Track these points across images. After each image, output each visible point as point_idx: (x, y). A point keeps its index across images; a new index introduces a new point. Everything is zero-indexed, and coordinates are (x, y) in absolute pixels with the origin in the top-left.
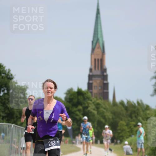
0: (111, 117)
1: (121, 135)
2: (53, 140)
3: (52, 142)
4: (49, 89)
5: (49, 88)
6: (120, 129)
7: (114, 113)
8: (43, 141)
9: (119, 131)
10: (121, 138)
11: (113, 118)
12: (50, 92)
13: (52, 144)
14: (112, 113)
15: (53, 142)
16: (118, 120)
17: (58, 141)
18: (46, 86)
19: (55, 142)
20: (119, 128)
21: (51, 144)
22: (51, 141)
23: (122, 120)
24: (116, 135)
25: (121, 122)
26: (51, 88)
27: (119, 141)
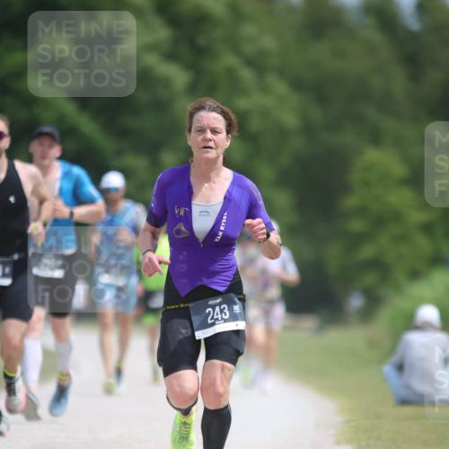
0: (290, 119)
1: (367, 252)
2: (220, 304)
3: (217, 308)
4: (209, 135)
5: (209, 131)
6: (362, 211)
7: (315, 88)
8: (188, 307)
9: (357, 225)
10: (370, 278)
11: (308, 129)
12: (211, 144)
13: (219, 317)
14: (297, 85)
15: (222, 311)
16: (347, 138)
17: (236, 304)
18: (199, 125)
19: (226, 311)
20: (351, 202)
21: (215, 317)
22: (213, 307)
23: (376, 138)
24: (334, 255)
25: (372, 155)
26: (214, 131)
27: (356, 302)
